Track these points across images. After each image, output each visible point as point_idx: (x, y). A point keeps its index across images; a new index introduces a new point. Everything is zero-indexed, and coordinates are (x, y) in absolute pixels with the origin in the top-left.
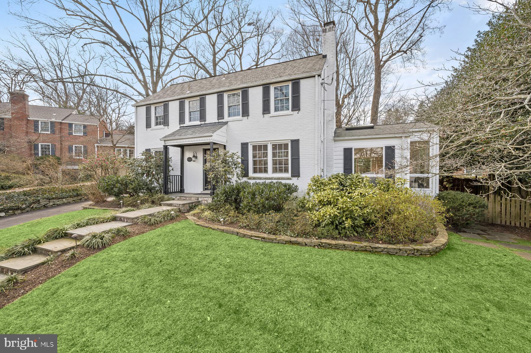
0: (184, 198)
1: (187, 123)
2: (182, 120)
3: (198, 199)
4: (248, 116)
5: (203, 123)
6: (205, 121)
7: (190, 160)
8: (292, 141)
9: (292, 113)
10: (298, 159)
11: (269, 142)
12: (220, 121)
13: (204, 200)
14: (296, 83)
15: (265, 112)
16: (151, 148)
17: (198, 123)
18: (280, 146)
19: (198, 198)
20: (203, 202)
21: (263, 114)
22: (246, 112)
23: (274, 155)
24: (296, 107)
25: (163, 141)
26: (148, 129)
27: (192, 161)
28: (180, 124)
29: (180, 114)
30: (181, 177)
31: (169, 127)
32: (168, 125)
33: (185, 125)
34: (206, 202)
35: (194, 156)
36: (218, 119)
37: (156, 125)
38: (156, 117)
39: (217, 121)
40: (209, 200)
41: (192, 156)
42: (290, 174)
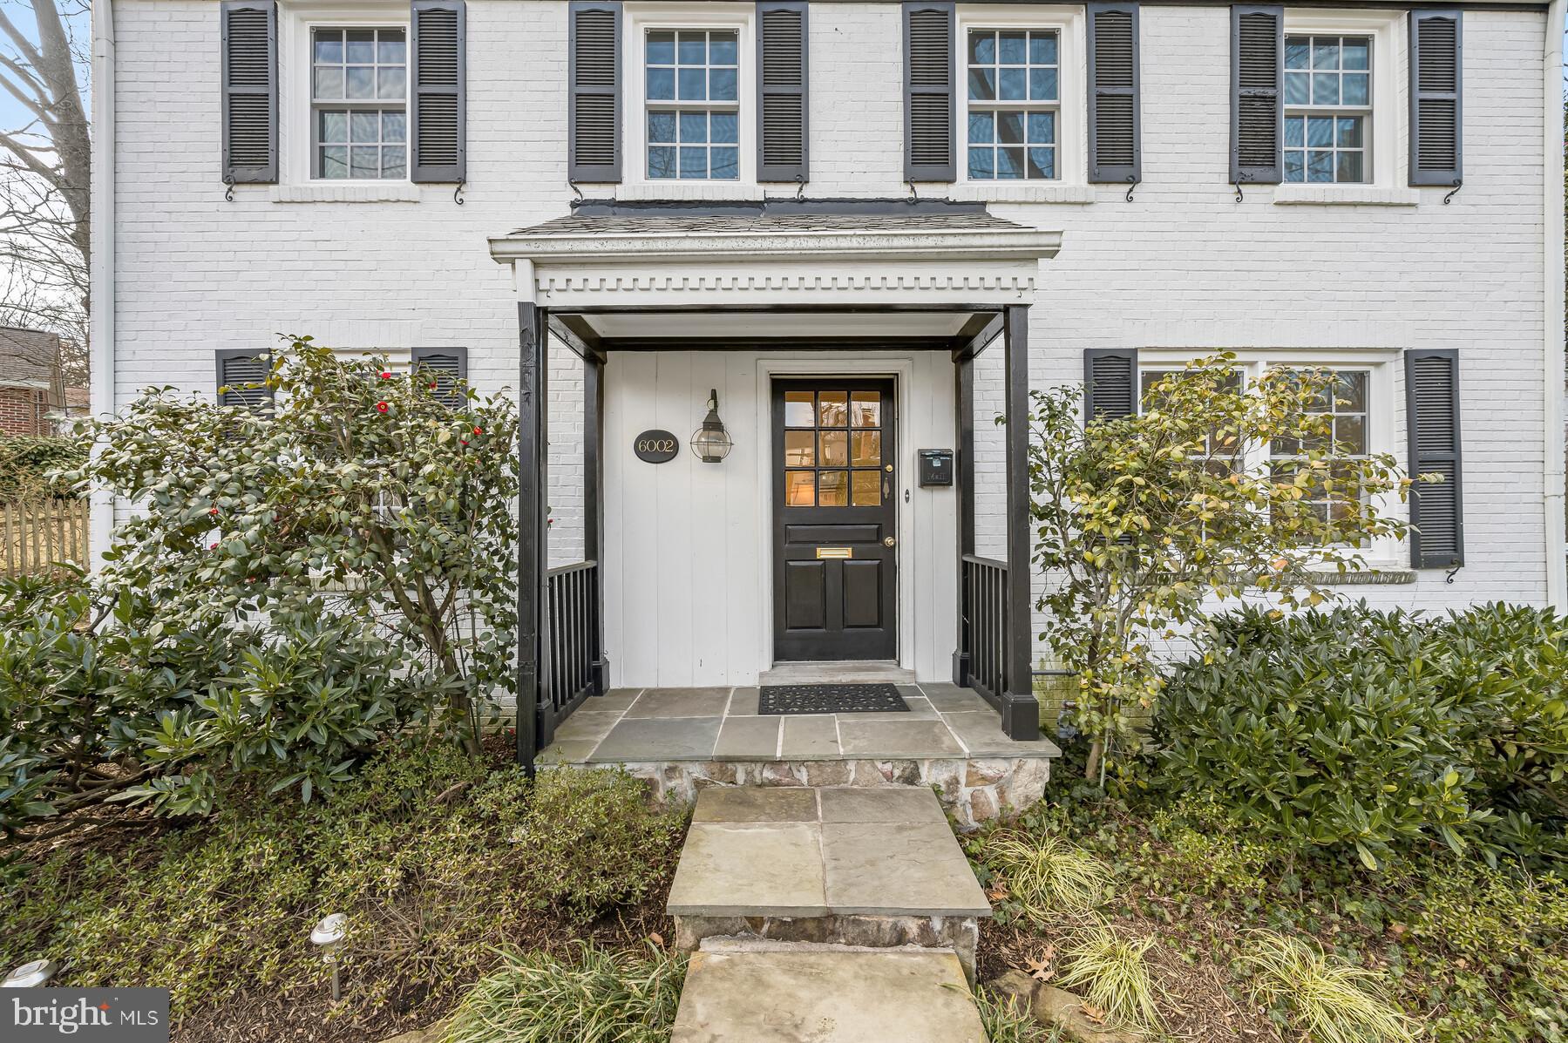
0: (768, 774)
1: (636, 182)
4: (1134, 180)
5: (788, 191)
6: (803, 180)
7: (657, 447)
8: (1416, 360)
9: (1413, 195)
11: (1259, 359)
12: (925, 191)
13: (975, 778)
15: (1247, 172)
17: (746, 185)
18: (1320, 383)
20: (965, 793)
21: (1236, 179)
22: (1117, 164)
23: (1283, 436)
24: (1437, 163)
25: (524, 266)
26: (244, 193)
27: (688, 456)
28: (574, 182)
29: (580, 103)
30: (592, 577)
31: (469, 193)
32: (462, 181)
33: (622, 193)
34: (991, 793)
35: (713, 425)
36: (910, 180)
37: (321, 171)
38: (321, 112)
39: (903, 192)
40: (1023, 777)
41: (683, 422)
42: (1389, 552)
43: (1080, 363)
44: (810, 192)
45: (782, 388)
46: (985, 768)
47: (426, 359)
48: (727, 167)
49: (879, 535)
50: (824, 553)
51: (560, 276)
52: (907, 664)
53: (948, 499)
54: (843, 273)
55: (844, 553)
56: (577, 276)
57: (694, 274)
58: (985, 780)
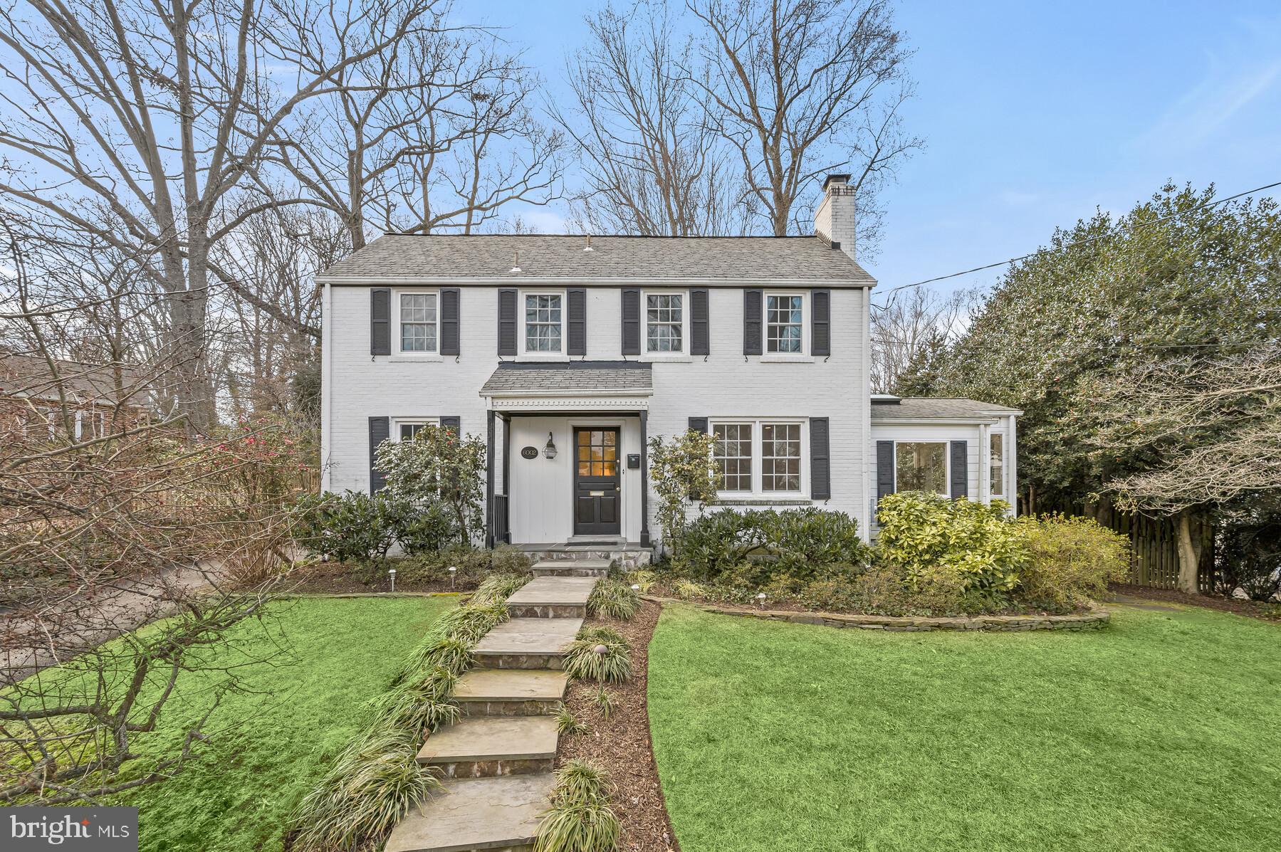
1: (523, 355)
2: (507, 342)
3: (607, 557)
4: (707, 353)
5: (579, 358)
6: (584, 354)
7: (529, 453)
8: (814, 421)
9: (813, 359)
10: (827, 460)
11: (758, 420)
12: (629, 358)
13: (627, 558)
14: (821, 297)
15: (750, 350)
16: (390, 415)
17: (562, 356)
18: (781, 429)
19: (608, 552)
20: (624, 562)
21: (746, 353)
22: (701, 345)
23: (767, 449)
24: (821, 346)
25: (489, 399)
26: (378, 358)
27: (541, 457)
28: (500, 354)
29: (502, 326)
30: (506, 500)
31: (461, 359)
32: (458, 354)
33: (517, 359)
34: (632, 562)
35: (551, 445)
36: (623, 354)
37: (403, 349)
38: (403, 325)
39: (621, 358)
40: (642, 557)
41: (539, 443)
42: (805, 492)
43: (687, 422)
44: (586, 359)
45: (576, 430)
46: (630, 554)
47: (444, 420)
48: (556, 346)
49: (615, 487)
50: (593, 494)
51: (500, 402)
52: (623, 535)
53: (638, 473)
54: (587, 401)
55: (601, 494)
56: (505, 402)
57: (541, 401)
58: (630, 558)
